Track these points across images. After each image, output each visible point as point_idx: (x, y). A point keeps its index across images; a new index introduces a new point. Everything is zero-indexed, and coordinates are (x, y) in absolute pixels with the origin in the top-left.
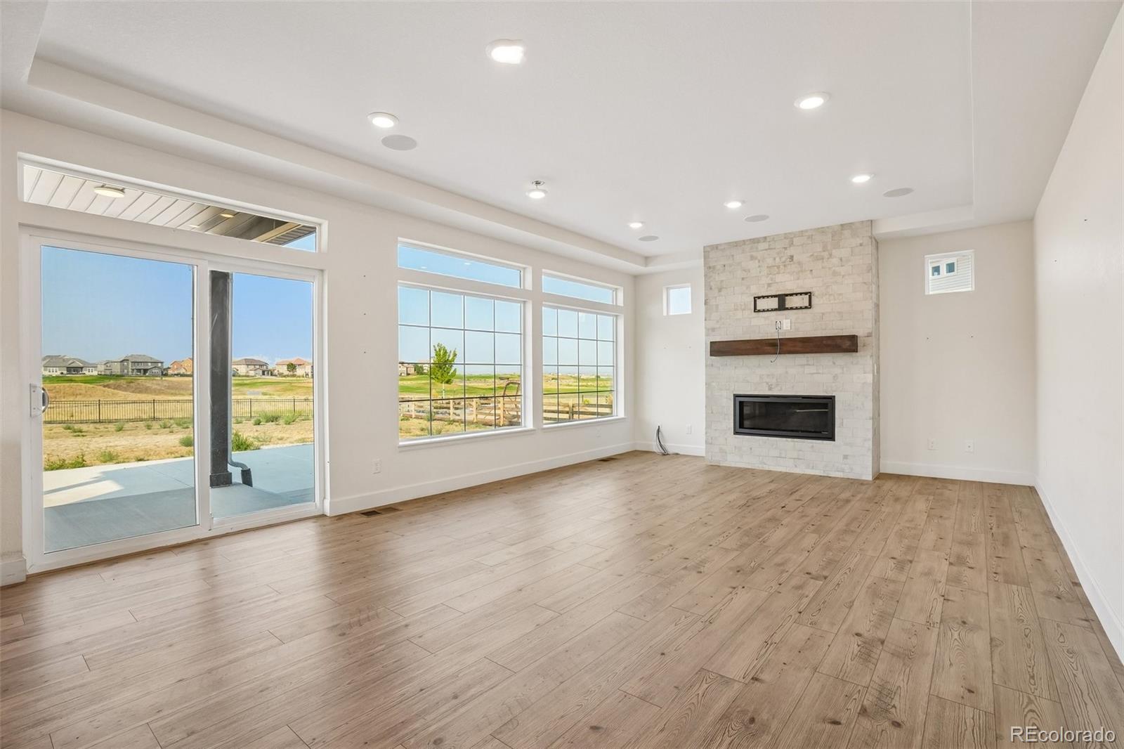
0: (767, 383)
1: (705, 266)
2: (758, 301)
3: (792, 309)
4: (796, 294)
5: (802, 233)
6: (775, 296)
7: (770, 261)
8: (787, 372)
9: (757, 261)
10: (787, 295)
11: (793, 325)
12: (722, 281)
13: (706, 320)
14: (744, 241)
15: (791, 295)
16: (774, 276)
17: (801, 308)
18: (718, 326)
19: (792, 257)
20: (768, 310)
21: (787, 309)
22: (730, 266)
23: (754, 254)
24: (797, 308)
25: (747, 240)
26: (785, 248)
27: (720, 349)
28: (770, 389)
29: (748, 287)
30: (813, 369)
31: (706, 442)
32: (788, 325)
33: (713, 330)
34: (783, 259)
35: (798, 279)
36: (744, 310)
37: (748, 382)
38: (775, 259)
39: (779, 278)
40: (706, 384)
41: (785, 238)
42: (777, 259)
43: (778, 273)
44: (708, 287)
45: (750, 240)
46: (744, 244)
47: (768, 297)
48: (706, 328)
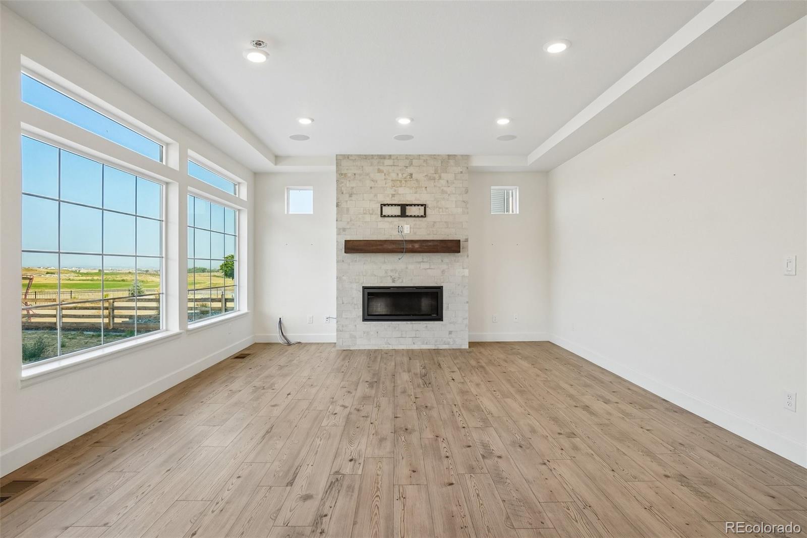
0: (391, 277)
1: (337, 172)
2: (384, 208)
3: (411, 216)
4: (415, 205)
5: (419, 157)
6: (399, 205)
7: (394, 176)
8: (407, 268)
9: (383, 174)
10: (407, 205)
11: (412, 230)
12: (353, 188)
13: (337, 221)
14: (372, 155)
15: (411, 205)
16: (397, 189)
17: (418, 216)
18: (348, 227)
19: (411, 175)
20: (392, 216)
21: (407, 216)
22: (360, 175)
23: (381, 168)
24: (415, 216)
25: (375, 155)
26: (407, 167)
27: (352, 247)
28: (394, 281)
29: (376, 195)
30: (426, 266)
31: (338, 330)
32: (408, 230)
33: (344, 230)
34: (404, 176)
35: (416, 193)
36: (372, 214)
37: (376, 276)
38: (398, 174)
39: (401, 190)
40: (337, 278)
41: (406, 158)
42: (400, 175)
43: (401, 186)
44: (340, 192)
45: (378, 155)
46: (373, 158)
47: (392, 205)
48: (337, 228)
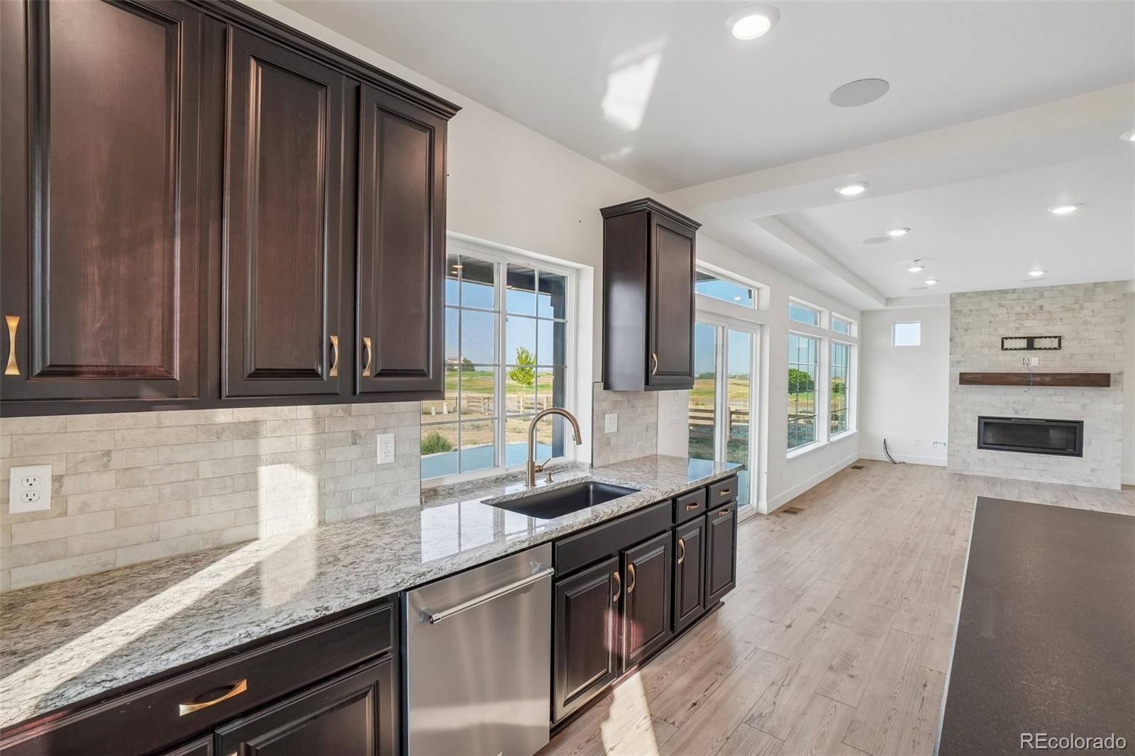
0: (1014, 408)
1: (951, 309)
2: (1005, 341)
3: (1040, 349)
4: (1046, 337)
5: (1053, 288)
6: (1025, 338)
7: (1019, 309)
8: (1034, 400)
9: (1005, 308)
10: (1036, 338)
11: (1041, 362)
12: (968, 323)
13: (950, 354)
14: (992, 291)
15: (1041, 337)
16: (1022, 322)
17: (1050, 349)
18: (963, 360)
19: (1041, 307)
20: (1015, 349)
21: (1036, 349)
22: (977, 310)
23: (1003, 302)
24: (1045, 349)
25: (996, 291)
26: (1035, 300)
27: (966, 379)
28: (1016, 413)
29: (996, 329)
30: (1061, 399)
31: (949, 455)
32: (1035, 362)
33: (958, 362)
34: (1033, 308)
35: (1047, 325)
36: (991, 347)
37: (994, 407)
38: (1024, 307)
39: (1027, 323)
40: (949, 406)
41: (1035, 291)
42: (1027, 308)
43: (1027, 319)
44: (954, 327)
45: (999, 291)
46: (992, 294)
47: (1016, 338)
48: (950, 360)
